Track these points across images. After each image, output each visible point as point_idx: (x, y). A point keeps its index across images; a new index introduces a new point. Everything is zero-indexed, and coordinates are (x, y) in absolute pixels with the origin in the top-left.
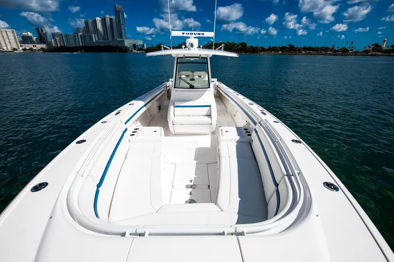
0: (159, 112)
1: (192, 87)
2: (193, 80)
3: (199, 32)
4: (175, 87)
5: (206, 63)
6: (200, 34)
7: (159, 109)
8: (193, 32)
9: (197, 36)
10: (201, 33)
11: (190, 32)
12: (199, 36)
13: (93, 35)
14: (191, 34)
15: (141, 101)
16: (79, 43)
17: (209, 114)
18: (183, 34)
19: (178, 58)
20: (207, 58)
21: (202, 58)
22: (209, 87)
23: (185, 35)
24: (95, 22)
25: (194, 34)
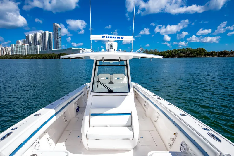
0: (77, 114)
1: (110, 91)
2: (111, 83)
3: (119, 36)
4: (92, 92)
5: (125, 66)
6: (119, 38)
7: (77, 111)
8: (113, 36)
9: (117, 39)
10: (120, 36)
11: (109, 36)
12: (118, 39)
13: (38, 46)
14: (110, 37)
15: (52, 109)
16: (25, 52)
17: (130, 124)
18: (103, 37)
19: (97, 61)
20: (126, 61)
21: (121, 60)
22: (129, 91)
23: (105, 39)
24: (35, 36)
25: (114, 37)
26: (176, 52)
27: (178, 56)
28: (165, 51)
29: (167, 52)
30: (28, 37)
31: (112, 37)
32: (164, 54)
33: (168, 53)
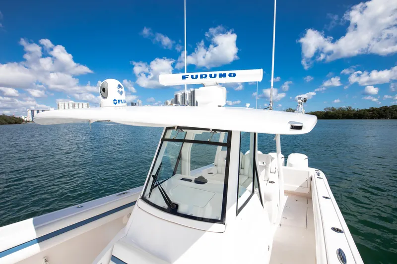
4: (143, 197)
6: (224, 75)
10: (227, 72)
11: (199, 73)
12: (223, 80)
18: (184, 78)
19: (167, 129)
24: (184, 95)
25: (211, 76)
26: (388, 111)
27: (392, 116)
28: (366, 110)
29: (369, 111)
30: (176, 96)
31: (206, 76)
32: (364, 113)
33: (372, 113)
